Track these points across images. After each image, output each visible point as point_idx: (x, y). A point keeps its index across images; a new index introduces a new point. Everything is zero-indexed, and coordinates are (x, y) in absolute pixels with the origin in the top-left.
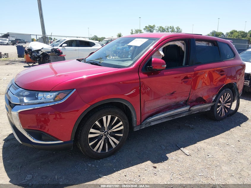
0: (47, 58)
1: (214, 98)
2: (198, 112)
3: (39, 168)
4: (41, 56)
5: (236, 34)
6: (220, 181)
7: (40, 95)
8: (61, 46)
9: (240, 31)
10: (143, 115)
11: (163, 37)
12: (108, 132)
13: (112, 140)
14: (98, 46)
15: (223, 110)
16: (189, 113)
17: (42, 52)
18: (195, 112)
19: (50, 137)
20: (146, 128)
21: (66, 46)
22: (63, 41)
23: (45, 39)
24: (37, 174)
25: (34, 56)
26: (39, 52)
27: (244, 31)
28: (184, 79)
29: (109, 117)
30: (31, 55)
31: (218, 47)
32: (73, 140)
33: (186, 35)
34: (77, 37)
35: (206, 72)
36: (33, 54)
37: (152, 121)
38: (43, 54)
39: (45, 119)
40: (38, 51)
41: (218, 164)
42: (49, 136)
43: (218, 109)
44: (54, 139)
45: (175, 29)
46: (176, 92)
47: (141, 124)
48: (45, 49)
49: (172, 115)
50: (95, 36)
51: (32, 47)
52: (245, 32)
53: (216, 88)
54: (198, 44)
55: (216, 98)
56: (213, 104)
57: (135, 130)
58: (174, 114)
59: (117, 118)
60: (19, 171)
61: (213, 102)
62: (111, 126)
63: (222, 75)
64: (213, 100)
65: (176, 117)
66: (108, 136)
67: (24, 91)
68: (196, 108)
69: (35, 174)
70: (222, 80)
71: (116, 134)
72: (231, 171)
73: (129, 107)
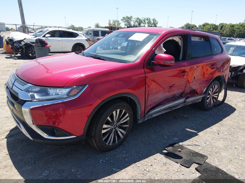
0: (30, 49)
1: (205, 90)
2: (191, 103)
3: (53, 163)
4: (23, 47)
5: (208, 27)
6: (223, 166)
7: (51, 91)
8: (44, 36)
9: (212, 24)
10: (146, 108)
11: (163, 32)
12: (117, 125)
13: (120, 131)
14: (82, 37)
15: (212, 100)
16: (184, 105)
17: (24, 42)
18: (189, 104)
19: (64, 132)
20: (148, 120)
21: (49, 37)
22: (46, 32)
23: (24, 29)
24: (53, 169)
25: (16, 46)
26: (22, 42)
27: (214, 24)
28: (182, 73)
29: (118, 111)
30: (12, 45)
31: (210, 42)
32: (85, 134)
33: (183, 31)
34: (58, 27)
35: (199, 66)
36: (15, 45)
37: (153, 114)
38: (26, 44)
39: (57, 114)
40: (20, 42)
41: (217, 150)
42: (62, 131)
43: (207, 101)
44: (67, 134)
45: (151, 20)
46: (174, 86)
47: (144, 117)
48: (28, 39)
49: (171, 106)
50: (72, 25)
51: (13, 37)
52: (216, 25)
53: (207, 81)
54: (194, 39)
55: (207, 90)
56: (204, 96)
57: (139, 123)
58: (172, 106)
59: (124, 111)
60: (34, 167)
61: (204, 94)
62: (119, 119)
63: (212, 68)
64: (204, 92)
65: (173, 109)
66: (117, 129)
67: (33, 86)
68: (191, 100)
69: (50, 168)
70: (212, 74)
71: (123, 126)
72: (230, 156)
73: (136, 101)
